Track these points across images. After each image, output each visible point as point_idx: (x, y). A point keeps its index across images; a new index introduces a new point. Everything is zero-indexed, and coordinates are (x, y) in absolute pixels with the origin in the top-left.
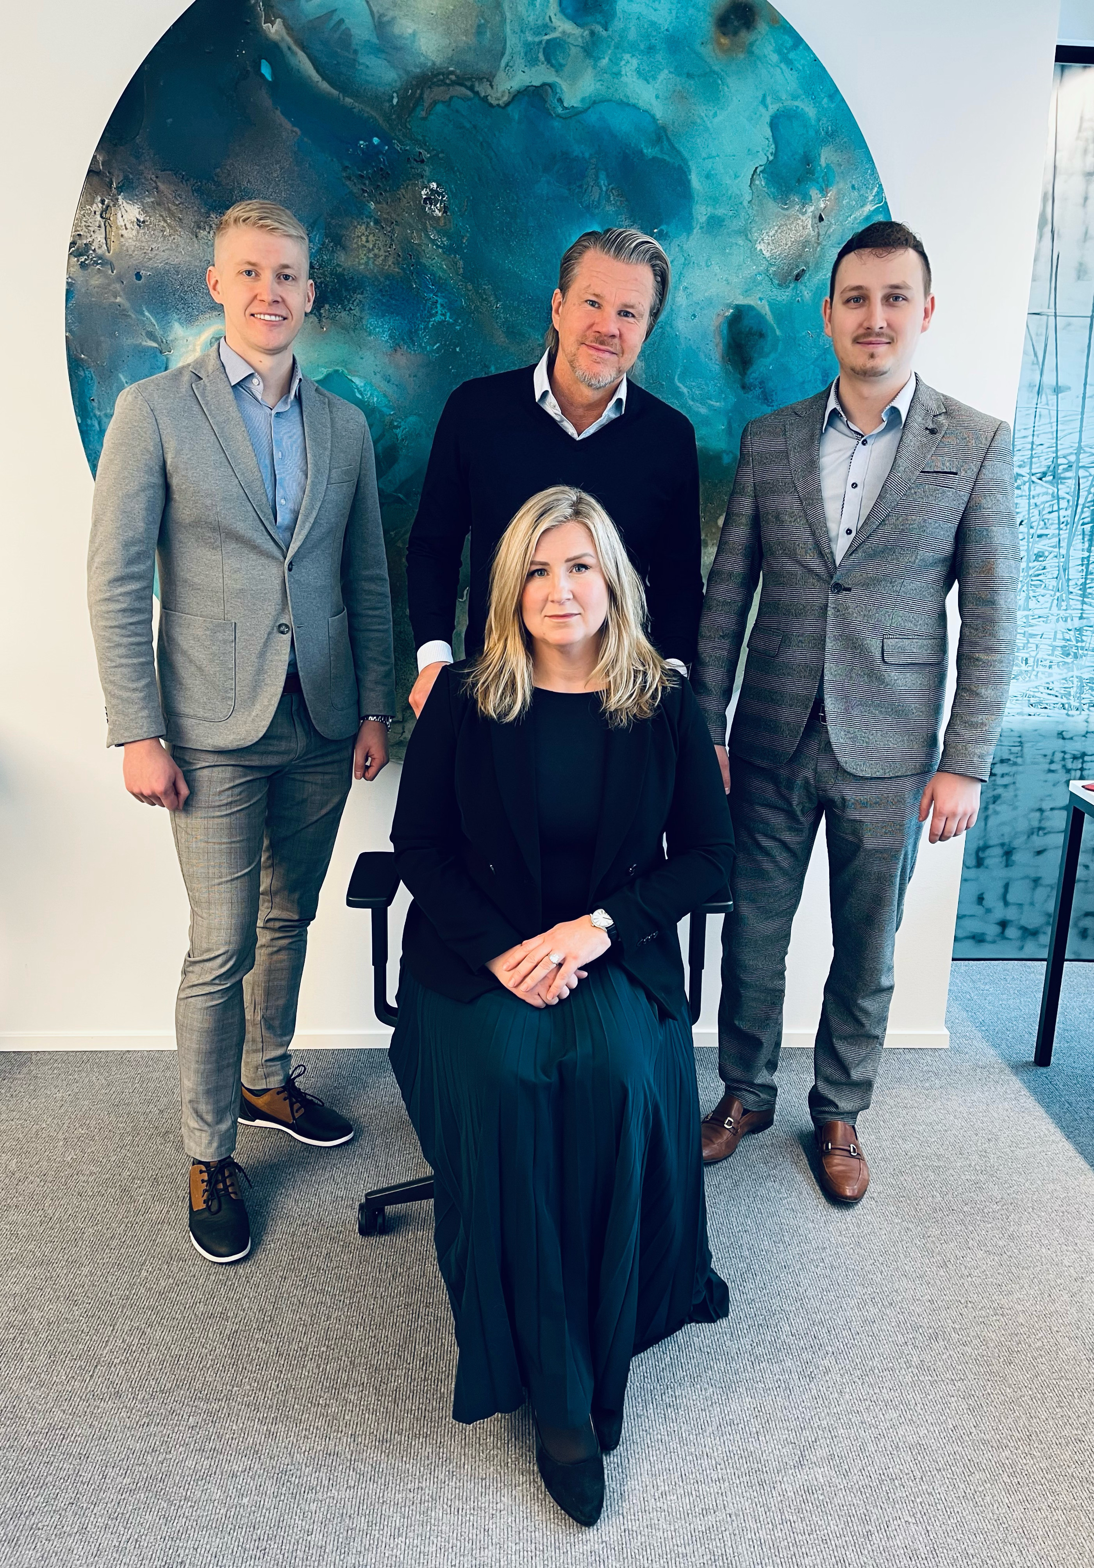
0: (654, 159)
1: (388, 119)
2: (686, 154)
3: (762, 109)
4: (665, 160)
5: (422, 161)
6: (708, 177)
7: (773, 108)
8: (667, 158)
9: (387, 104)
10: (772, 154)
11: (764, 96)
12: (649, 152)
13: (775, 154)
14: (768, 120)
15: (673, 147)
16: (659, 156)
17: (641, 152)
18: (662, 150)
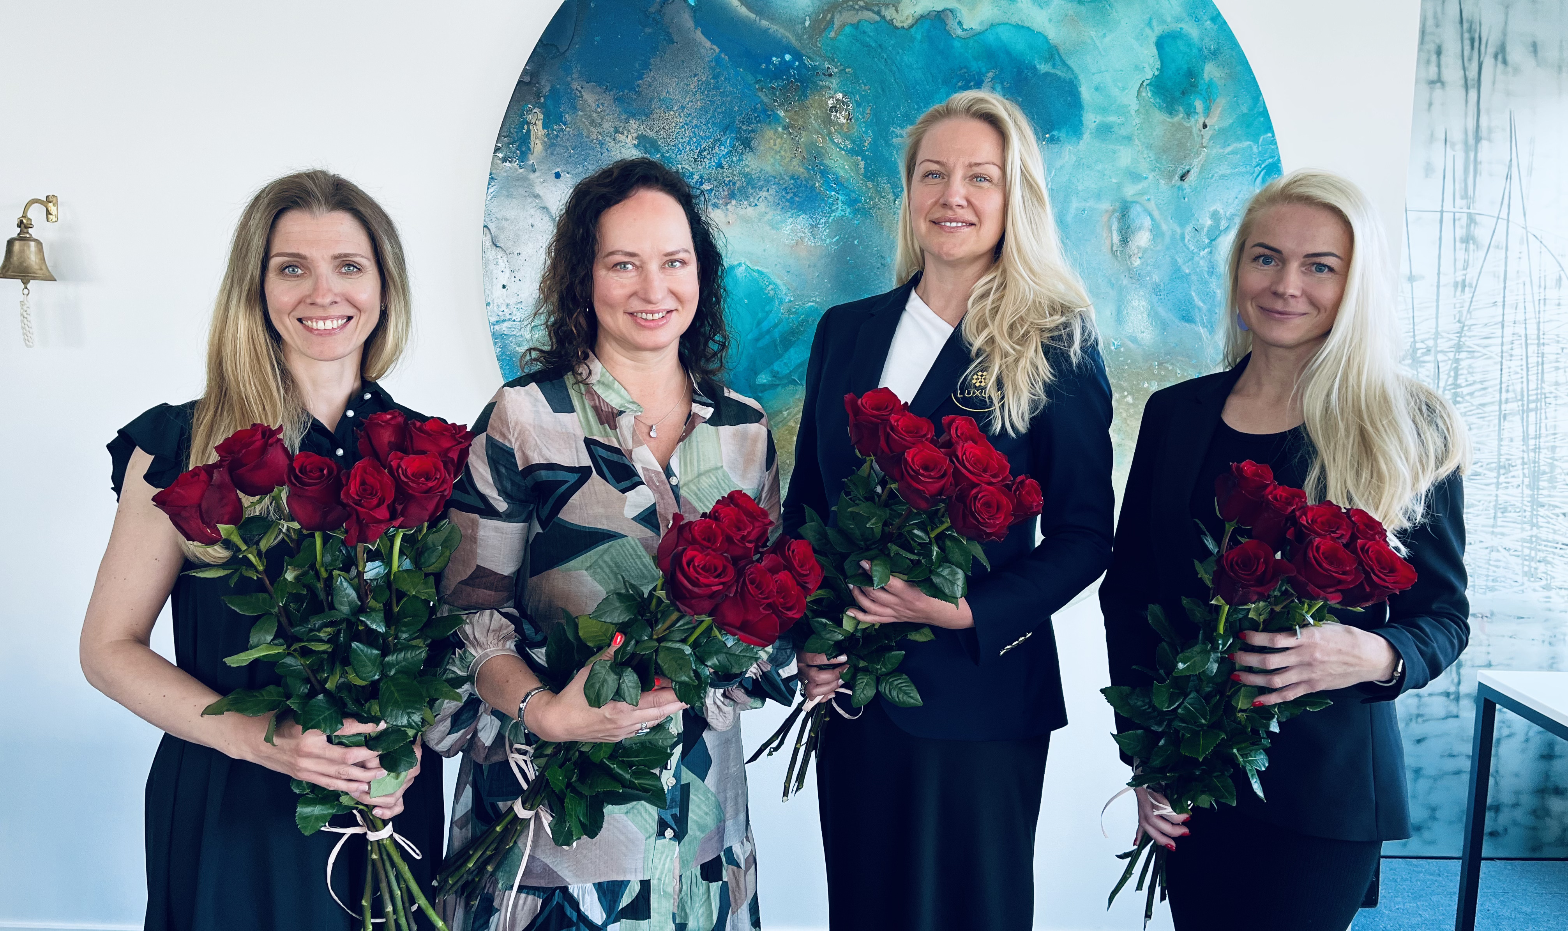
0: (1047, 74)
1: (799, 38)
2: (1076, 69)
3: (1148, 31)
4: (1056, 75)
5: (831, 75)
6: (1097, 89)
7: (1159, 30)
8: (1058, 73)
9: (800, 26)
10: (1157, 69)
11: (1151, 19)
12: (1043, 68)
13: (1161, 70)
14: (1154, 39)
15: (1064, 64)
16: (1053, 71)
17: (1035, 67)
18: (1054, 66)
